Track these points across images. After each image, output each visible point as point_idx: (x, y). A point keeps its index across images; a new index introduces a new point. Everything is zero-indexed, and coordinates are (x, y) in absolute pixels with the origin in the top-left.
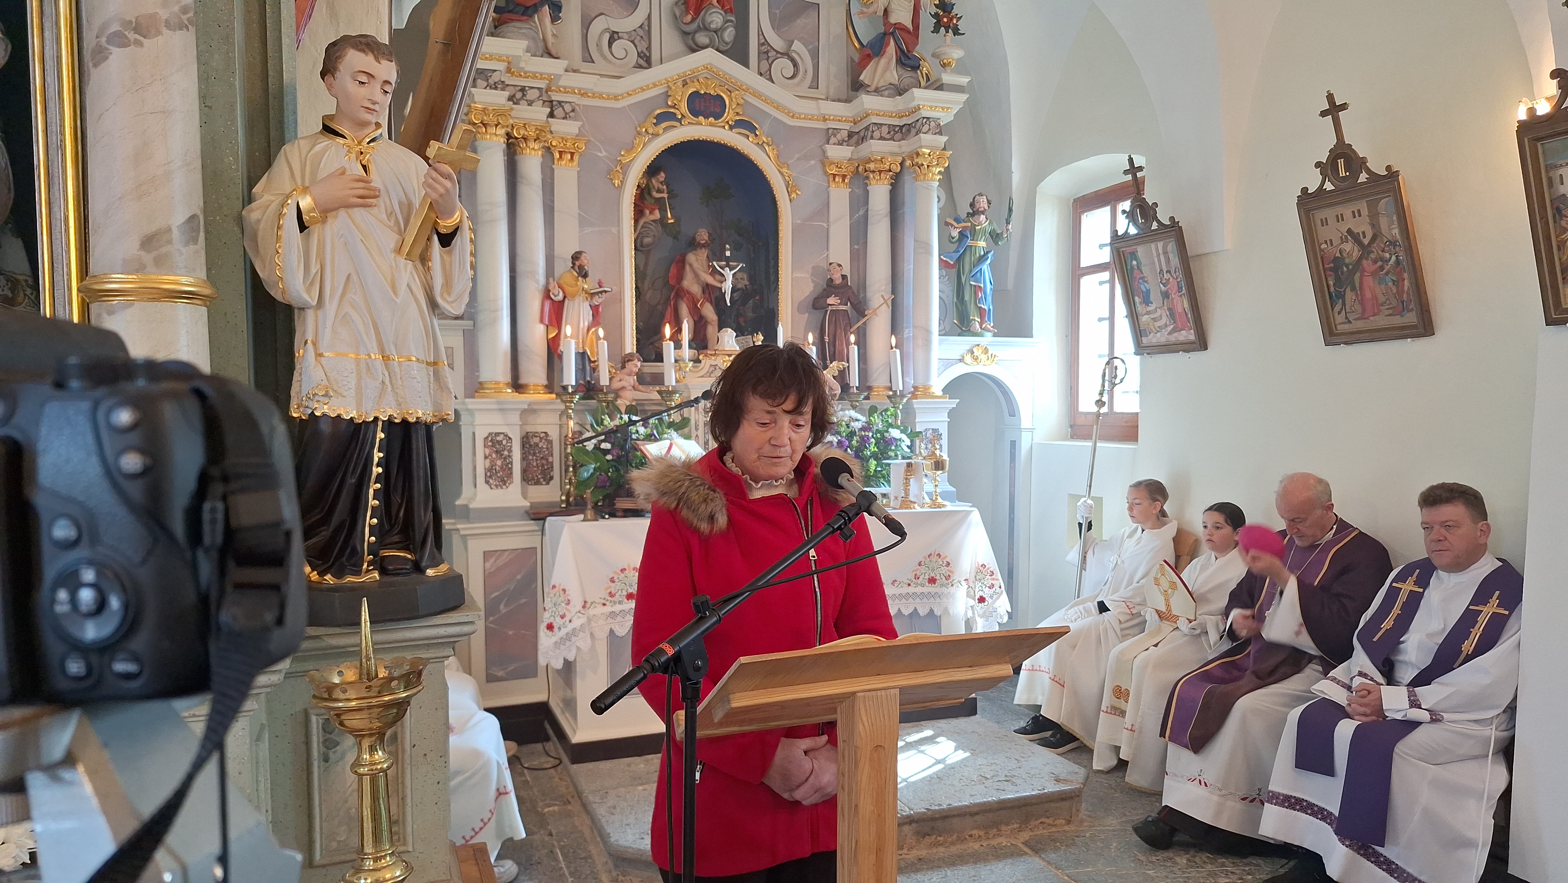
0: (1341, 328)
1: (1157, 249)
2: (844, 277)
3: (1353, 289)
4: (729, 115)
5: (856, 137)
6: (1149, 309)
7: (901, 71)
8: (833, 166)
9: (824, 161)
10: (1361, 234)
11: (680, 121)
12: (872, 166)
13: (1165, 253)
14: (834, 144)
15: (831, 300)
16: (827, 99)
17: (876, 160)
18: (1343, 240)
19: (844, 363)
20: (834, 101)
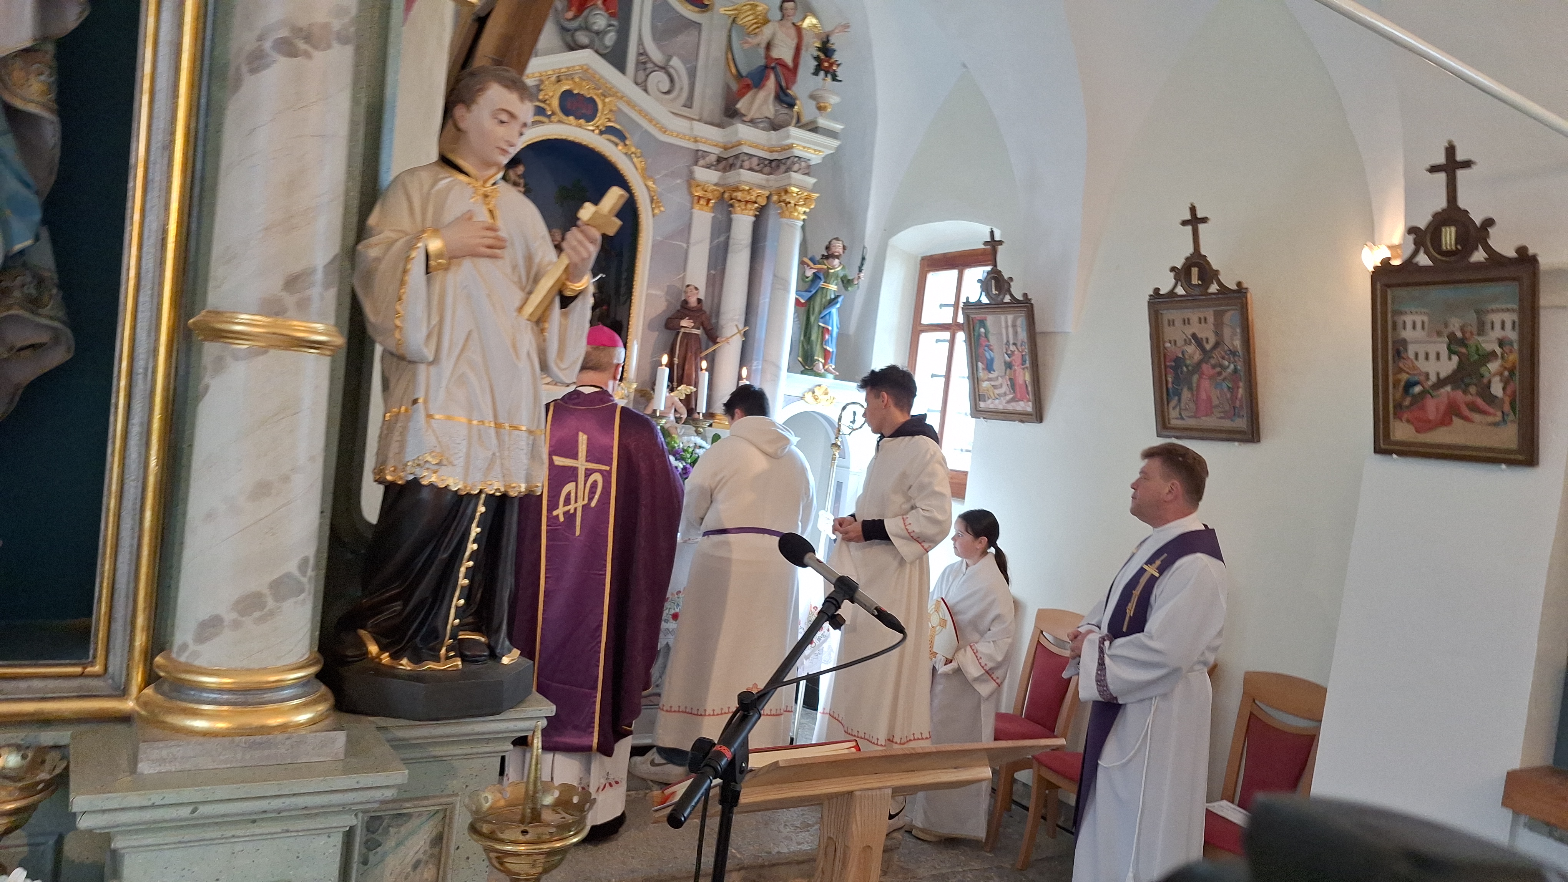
0: (1174, 422)
1: (1006, 322)
2: (699, 301)
3: (1190, 389)
4: (601, 120)
5: (724, 163)
6: (991, 376)
7: (779, 107)
8: (699, 188)
9: (691, 182)
10: (1204, 339)
11: (549, 116)
12: (739, 195)
13: (1014, 326)
14: (703, 166)
15: (685, 323)
16: (699, 120)
17: (744, 190)
18: (1187, 342)
19: (692, 387)
20: (706, 123)
